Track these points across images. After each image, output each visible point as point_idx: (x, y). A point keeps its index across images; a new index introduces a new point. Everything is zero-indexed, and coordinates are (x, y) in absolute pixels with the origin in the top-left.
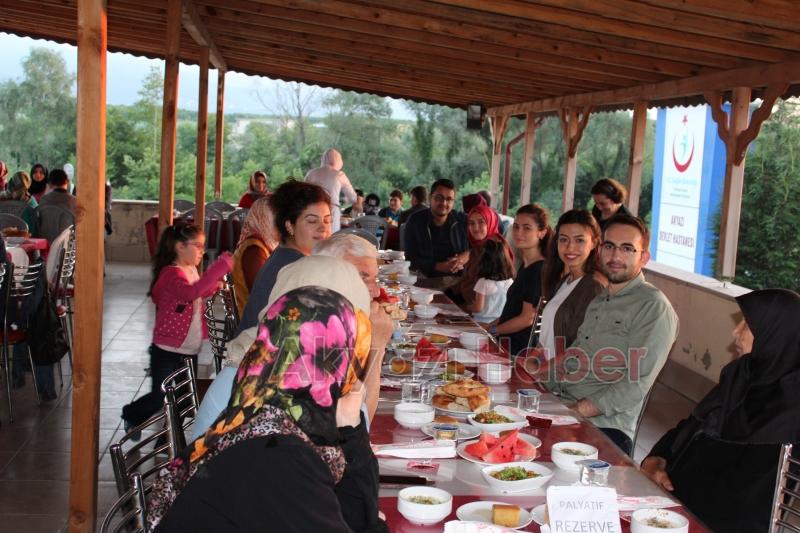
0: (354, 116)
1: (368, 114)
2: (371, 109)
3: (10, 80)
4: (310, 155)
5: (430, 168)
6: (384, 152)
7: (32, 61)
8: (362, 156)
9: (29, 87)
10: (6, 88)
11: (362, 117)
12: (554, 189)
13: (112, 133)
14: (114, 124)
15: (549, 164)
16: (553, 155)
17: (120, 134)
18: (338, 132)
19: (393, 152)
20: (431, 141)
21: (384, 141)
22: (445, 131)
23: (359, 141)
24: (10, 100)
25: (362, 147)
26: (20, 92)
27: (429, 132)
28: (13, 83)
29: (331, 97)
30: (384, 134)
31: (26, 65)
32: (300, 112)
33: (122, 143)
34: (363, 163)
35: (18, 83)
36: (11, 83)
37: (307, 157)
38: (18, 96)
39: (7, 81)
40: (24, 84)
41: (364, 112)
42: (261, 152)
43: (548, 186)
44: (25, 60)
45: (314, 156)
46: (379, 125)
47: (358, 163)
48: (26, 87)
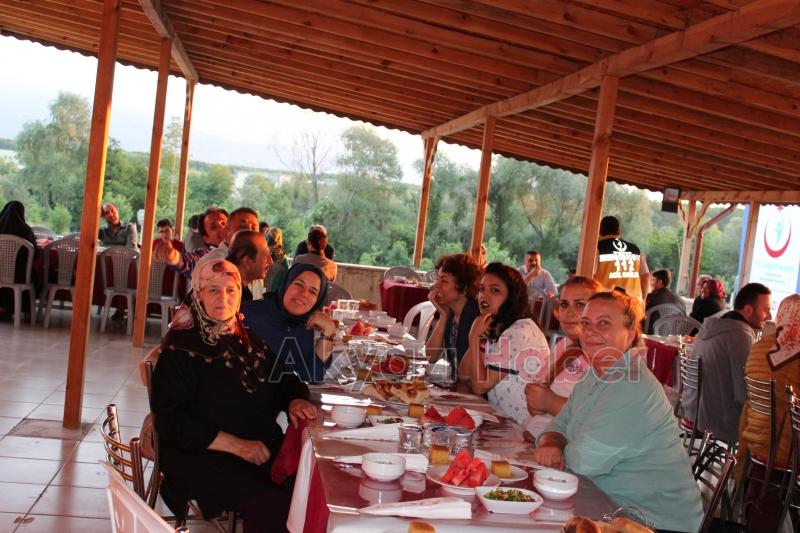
0: (366, 176)
1: (380, 176)
2: (384, 171)
3: (38, 121)
4: (323, 211)
5: (437, 231)
6: (393, 213)
7: (60, 104)
8: (372, 215)
9: (55, 129)
10: (32, 129)
11: (374, 178)
12: (554, 257)
13: (132, 178)
14: (134, 170)
15: (550, 234)
16: (553, 225)
17: (139, 179)
18: (351, 191)
19: (402, 213)
20: (439, 205)
21: (395, 201)
22: (452, 195)
23: (369, 200)
24: (36, 141)
25: (373, 206)
26: (46, 133)
27: (439, 196)
28: (41, 125)
29: (345, 157)
30: (394, 196)
31: (53, 108)
32: (315, 169)
33: (139, 188)
34: (372, 222)
35: (45, 124)
36: (38, 124)
37: (320, 213)
38: (44, 136)
39: (35, 122)
40: (50, 126)
41: (377, 174)
42: (275, 205)
43: (548, 254)
44: (53, 103)
45: (327, 212)
46: (390, 187)
47: (366, 222)
48: (52, 130)
